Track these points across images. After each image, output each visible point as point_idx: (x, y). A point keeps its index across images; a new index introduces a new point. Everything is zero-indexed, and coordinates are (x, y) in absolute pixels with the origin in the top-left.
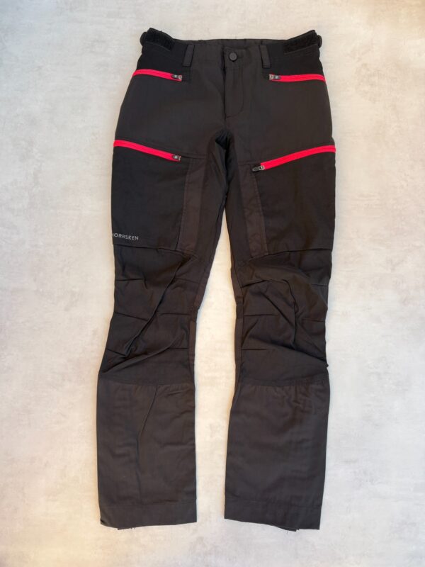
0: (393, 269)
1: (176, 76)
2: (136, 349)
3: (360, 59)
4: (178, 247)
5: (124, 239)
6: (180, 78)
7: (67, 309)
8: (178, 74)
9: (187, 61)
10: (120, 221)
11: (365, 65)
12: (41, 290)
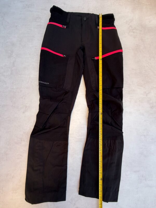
0: (147, 96)
1: (64, 26)
2: (46, 126)
3: (129, 24)
4: (64, 86)
5: (43, 84)
6: (65, 27)
7: (24, 113)
8: (65, 25)
9: (68, 21)
10: (42, 77)
11: (131, 26)
12: (14, 105)
